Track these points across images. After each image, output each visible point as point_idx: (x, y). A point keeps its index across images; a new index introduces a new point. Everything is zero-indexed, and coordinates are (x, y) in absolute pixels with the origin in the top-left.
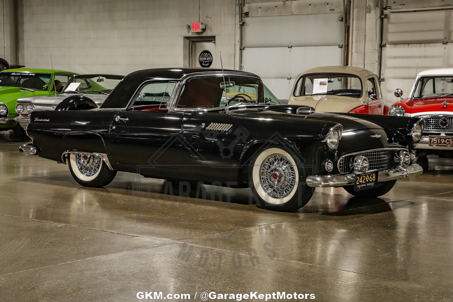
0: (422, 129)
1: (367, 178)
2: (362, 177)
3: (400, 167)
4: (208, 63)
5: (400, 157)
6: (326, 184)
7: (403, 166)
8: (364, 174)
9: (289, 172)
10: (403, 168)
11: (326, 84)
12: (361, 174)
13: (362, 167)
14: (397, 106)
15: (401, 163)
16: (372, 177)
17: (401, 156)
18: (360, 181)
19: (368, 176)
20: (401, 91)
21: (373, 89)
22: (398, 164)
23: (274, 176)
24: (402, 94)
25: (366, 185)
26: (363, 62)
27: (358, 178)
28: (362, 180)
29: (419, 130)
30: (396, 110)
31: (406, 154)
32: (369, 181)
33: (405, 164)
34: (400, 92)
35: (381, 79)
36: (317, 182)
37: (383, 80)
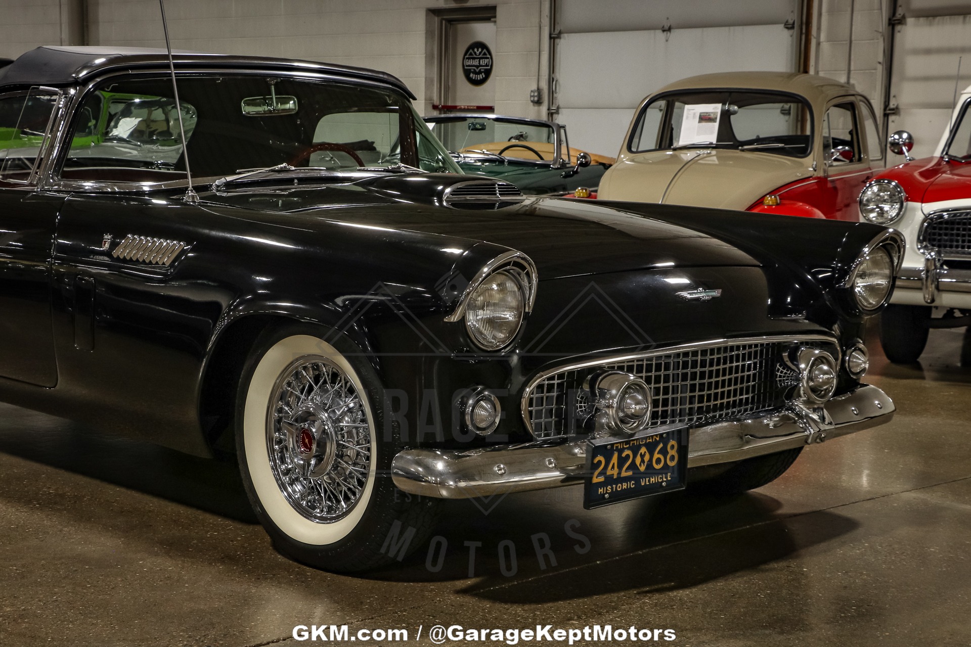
0: (895, 264)
1: (642, 456)
2: (620, 457)
3: (799, 405)
4: (482, 72)
5: (797, 366)
6: (462, 484)
7: (809, 403)
8: (627, 443)
9: (357, 428)
10: (808, 409)
11: (716, 118)
12: (612, 445)
13: (621, 414)
14: (886, 181)
15: (802, 389)
16: (664, 452)
17: (803, 366)
18: (609, 472)
19: (643, 450)
20: (910, 137)
21: (851, 133)
22: (792, 393)
23: (303, 439)
24: (910, 146)
25: (638, 482)
26: (844, 66)
27: (600, 462)
28: (620, 466)
29: (882, 269)
30: (881, 194)
31: (820, 360)
32: (650, 466)
33: (813, 396)
34: (906, 139)
35: (890, 110)
36: (433, 478)
37: (896, 111)
